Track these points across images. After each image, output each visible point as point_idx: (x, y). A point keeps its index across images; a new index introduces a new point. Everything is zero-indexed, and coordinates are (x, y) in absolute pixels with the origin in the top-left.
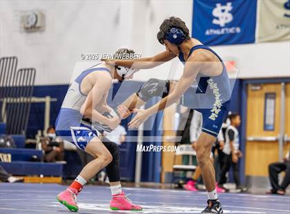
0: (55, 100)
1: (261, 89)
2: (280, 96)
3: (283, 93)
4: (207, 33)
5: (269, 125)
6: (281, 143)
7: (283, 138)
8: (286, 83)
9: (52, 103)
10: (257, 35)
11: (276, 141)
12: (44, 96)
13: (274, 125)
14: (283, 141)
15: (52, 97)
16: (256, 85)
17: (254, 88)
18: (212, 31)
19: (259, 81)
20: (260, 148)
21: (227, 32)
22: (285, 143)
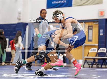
4: (53, 3)
8: (85, 22)
10: (73, 3)
18: (55, 2)
21: (61, 2)
22: (85, 46)
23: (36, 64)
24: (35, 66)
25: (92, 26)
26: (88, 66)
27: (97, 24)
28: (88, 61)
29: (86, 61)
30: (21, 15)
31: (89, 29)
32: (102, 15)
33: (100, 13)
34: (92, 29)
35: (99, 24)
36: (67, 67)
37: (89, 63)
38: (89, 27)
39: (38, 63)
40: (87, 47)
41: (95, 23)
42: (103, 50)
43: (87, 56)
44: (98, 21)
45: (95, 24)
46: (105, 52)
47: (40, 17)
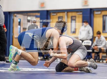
1: (57, 15)
2: (65, 17)
8: (67, 12)
16: (54, 13)
17: (53, 14)
25: (75, 17)
27: (80, 14)
31: (72, 20)
32: (86, 4)
33: (84, 3)
34: (75, 20)
35: (83, 14)
38: (72, 17)
41: (78, 13)
42: (87, 43)
44: (82, 10)
45: (78, 15)
46: (90, 44)
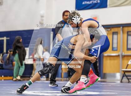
0: (9, 38)
1: (111, 30)
2: (120, 33)
3: (121, 32)
4: (83, 3)
5: (115, 48)
6: (121, 56)
7: (122, 54)
8: (123, 27)
9: (7, 40)
10: (108, 3)
11: (119, 56)
12: (3, 37)
13: (117, 47)
14: (122, 56)
15: (7, 37)
18: (85, 2)
19: (109, 26)
20: (110, 60)
21: (93, 3)
22: (123, 56)
23: (63, 79)
24: (61, 80)
26: (127, 80)
28: (127, 75)
29: (125, 75)
30: (44, 18)
31: (128, 35)
36: (101, 82)
37: (129, 78)
38: (128, 32)
39: (65, 78)
40: (126, 58)
43: (126, 68)
47: (62, 21)
